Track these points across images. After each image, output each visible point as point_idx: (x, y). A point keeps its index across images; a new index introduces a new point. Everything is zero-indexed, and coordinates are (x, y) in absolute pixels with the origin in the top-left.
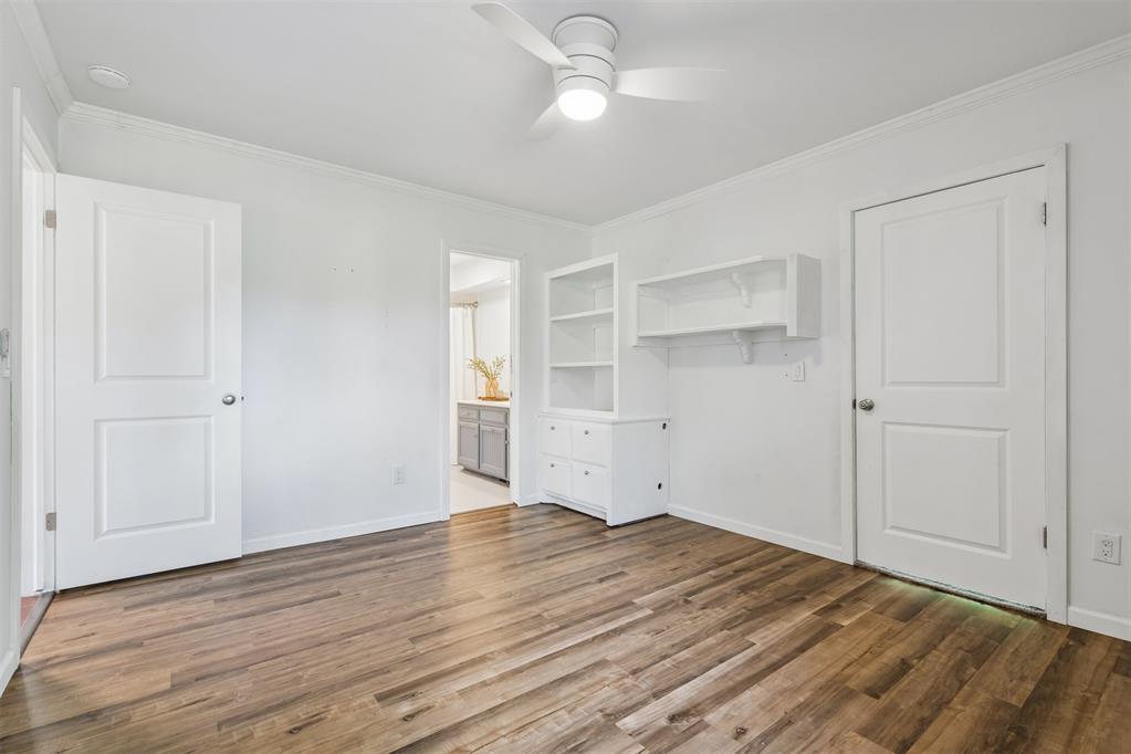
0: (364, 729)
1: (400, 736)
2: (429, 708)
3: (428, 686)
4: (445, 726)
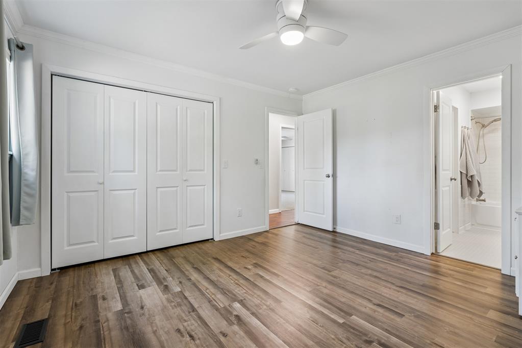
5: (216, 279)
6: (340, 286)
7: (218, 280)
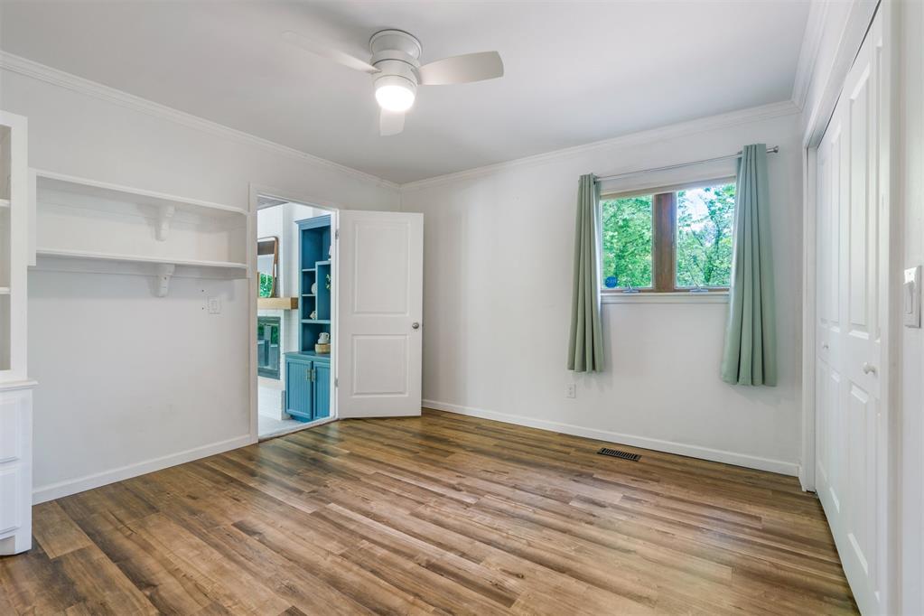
0: (545, 593)
1: (537, 573)
2: (504, 571)
3: (481, 582)
4: (515, 557)
5: (544, 531)
6: (296, 562)
7: (541, 531)
